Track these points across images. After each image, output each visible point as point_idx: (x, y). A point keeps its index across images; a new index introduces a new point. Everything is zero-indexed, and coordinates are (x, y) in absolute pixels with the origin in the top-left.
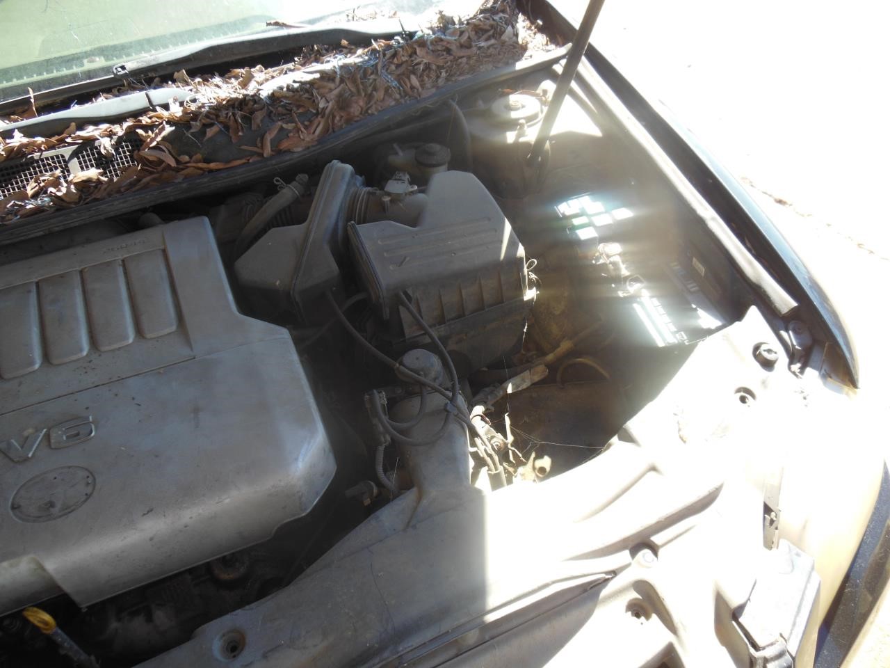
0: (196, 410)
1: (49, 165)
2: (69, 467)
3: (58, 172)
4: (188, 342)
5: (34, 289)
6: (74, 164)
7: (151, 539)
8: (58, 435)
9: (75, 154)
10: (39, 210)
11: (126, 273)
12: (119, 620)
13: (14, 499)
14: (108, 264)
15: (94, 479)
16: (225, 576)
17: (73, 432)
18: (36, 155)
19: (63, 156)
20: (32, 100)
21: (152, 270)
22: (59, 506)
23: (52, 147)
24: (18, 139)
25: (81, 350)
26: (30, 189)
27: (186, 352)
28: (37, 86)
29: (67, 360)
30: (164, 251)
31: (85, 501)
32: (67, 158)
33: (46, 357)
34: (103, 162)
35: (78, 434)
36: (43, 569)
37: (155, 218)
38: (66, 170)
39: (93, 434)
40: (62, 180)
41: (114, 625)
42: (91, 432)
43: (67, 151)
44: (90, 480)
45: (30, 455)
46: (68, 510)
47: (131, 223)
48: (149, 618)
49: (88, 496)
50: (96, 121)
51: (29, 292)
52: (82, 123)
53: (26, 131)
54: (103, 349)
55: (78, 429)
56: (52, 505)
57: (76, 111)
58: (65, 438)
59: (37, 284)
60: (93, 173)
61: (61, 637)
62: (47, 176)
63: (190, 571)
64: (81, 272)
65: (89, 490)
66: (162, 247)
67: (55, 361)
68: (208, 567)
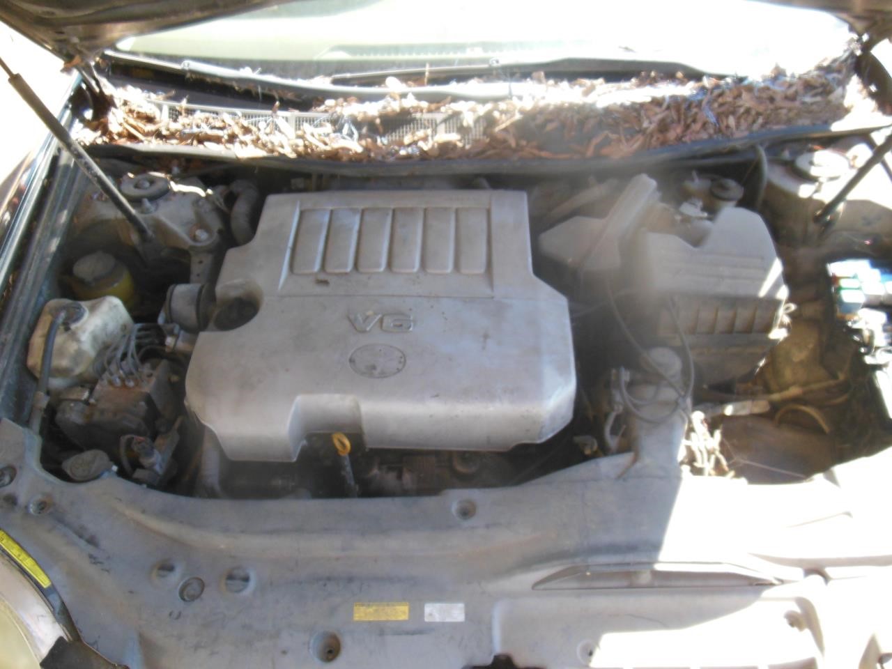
0: (486, 337)
1: (425, 125)
2: (391, 347)
3: (429, 131)
4: (491, 284)
5: (390, 213)
6: (442, 128)
7: (431, 416)
8: (388, 322)
9: (445, 121)
10: (408, 157)
11: (457, 220)
12: (380, 469)
13: (352, 355)
14: (446, 209)
15: (405, 361)
16: (460, 468)
17: (398, 323)
18: (418, 115)
19: (436, 121)
20: (427, 74)
21: (476, 223)
22: (379, 370)
23: (430, 111)
24: (410, 102)
25: (413, 267)
26: (407, 139)
27: (488, 291)
28: (432, 63)
29: (403, 271)
30: (489, 212)
31: (395, 374)
32: (438, 122)
33: (389, 265)
34: (462, 130)
35: (401, 326)
36: (358, 407)
37: (485, 183)
38: (435, 131)
39: (411, 329)
40: (430, 138)
41: (375, 471)
42: (410, 327)
43: (439, 117)
44: (402, 360)
45: (368, 329)
46: (383, 375)
47: (467, 182)
48: (400, 477)
49: (399, 370)
50: (466, 99)
51: (387, 214)
52: (455, 99)
53: (419, 97)
54: (429, 271)
55: (402, 322)
56: (374, 368)
57: (453, 88)
58: (392, 325)
59: (394, 211)
60: (454, 137)
61: (347, 462)
62: (420, 133)
63: (437, 453)
64: (425, 210)
65: (400, 366)
66: (488, 207)
67: (395, 269)
68: (450, 457)
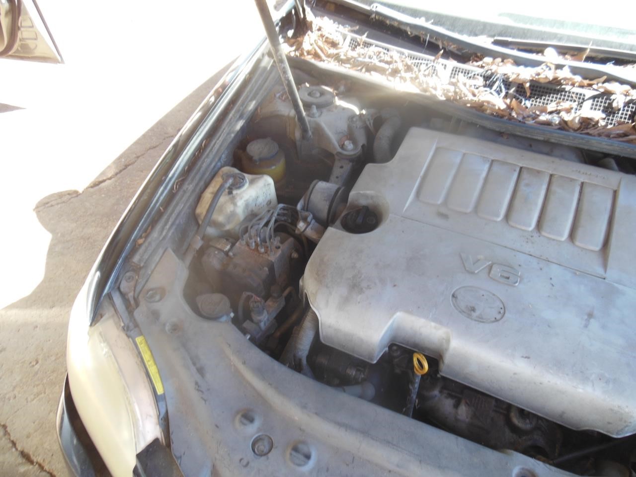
0: (590, 315)
1: (572, 97)
2: (494, 295)
3: (575, 105)
4: (605, 265)
5: (518, 170)
6: (588, 104)
7: (515, 374)
8: (496, 271)
9: (594, 98)
10: (548, 124)
11: (581, 193)
12: (441, 392)
13: (457, 290)
14: (572, 180)
15: (504, 313)
16: (516, 421)
17: (506, 275)
18: (568, 88)
19: (584, 95)
20: (588, 51)
21: (600, 201)
22: (477, 313)
23: (582, 86)
24: (563, 74)
25: (530, 226)
26: (551, 107)
27: (600, 270)
28: (596, 42)
29: (519, 227)
30: (615, 193)
31: (493, 322)
32: (586, 98)
33: (507, 216)
34: (609, 110)
35: (508, 278)
36: (448, 341)
37: (613, 163)
38: (580, 105)
39: (517, 284)
40: (573, 111)
41: (436, 392)
42: (517, 282)
43: (589, 93)
44: (502, 311)
45: (476, 272)
46: (481, 320)
47: (594, 159)
48: (456, 406)
49: (496, 320)
50: (622, 82)
51: (515, 171)
52: (611, 79)
53: (575, 71)
54: (544, 233)
55: (510, 276)
56: (473, 309)
57: (610, 68)
58: (499, 275)
59: (521, 168)
60: (598, 115)
61: (418, 380)
62: (566, 105)
63: (497, 400)
64: (551, 176)
65: (498, 317)
66: (615, 188)
67: (511, 223)
68: (509, 407)
